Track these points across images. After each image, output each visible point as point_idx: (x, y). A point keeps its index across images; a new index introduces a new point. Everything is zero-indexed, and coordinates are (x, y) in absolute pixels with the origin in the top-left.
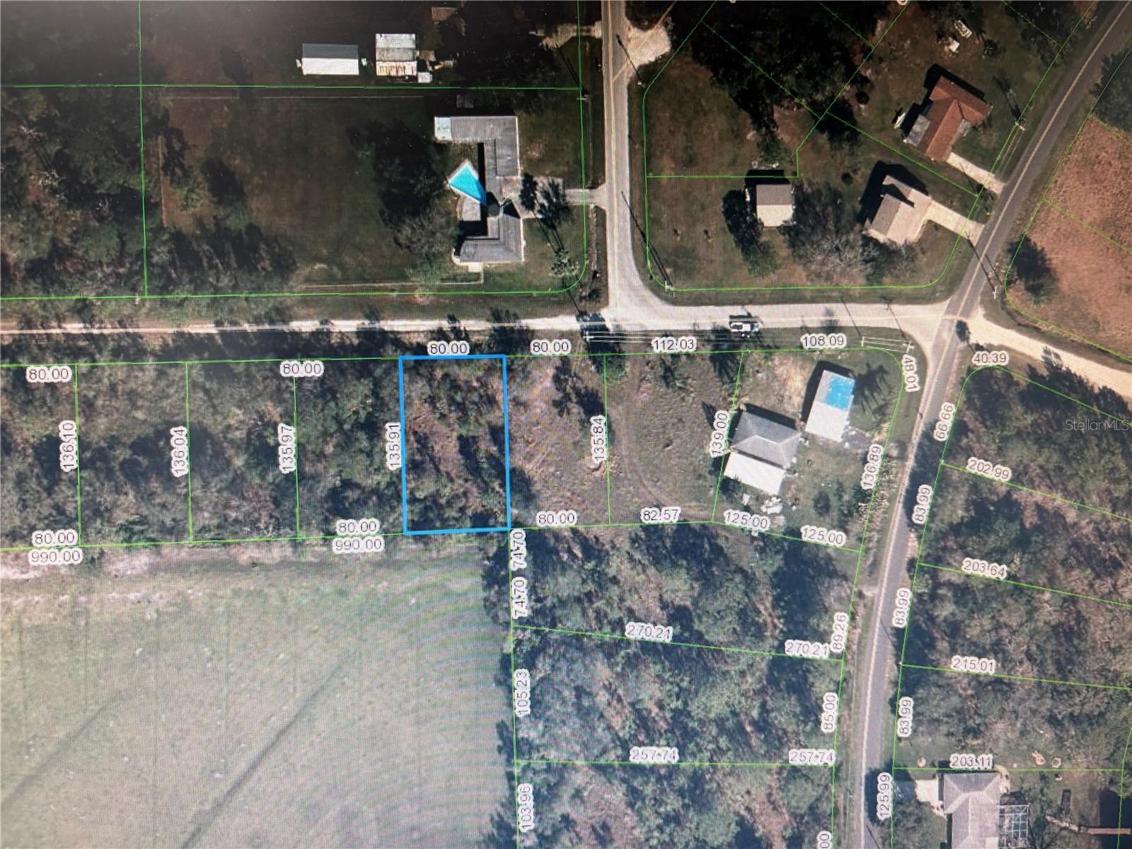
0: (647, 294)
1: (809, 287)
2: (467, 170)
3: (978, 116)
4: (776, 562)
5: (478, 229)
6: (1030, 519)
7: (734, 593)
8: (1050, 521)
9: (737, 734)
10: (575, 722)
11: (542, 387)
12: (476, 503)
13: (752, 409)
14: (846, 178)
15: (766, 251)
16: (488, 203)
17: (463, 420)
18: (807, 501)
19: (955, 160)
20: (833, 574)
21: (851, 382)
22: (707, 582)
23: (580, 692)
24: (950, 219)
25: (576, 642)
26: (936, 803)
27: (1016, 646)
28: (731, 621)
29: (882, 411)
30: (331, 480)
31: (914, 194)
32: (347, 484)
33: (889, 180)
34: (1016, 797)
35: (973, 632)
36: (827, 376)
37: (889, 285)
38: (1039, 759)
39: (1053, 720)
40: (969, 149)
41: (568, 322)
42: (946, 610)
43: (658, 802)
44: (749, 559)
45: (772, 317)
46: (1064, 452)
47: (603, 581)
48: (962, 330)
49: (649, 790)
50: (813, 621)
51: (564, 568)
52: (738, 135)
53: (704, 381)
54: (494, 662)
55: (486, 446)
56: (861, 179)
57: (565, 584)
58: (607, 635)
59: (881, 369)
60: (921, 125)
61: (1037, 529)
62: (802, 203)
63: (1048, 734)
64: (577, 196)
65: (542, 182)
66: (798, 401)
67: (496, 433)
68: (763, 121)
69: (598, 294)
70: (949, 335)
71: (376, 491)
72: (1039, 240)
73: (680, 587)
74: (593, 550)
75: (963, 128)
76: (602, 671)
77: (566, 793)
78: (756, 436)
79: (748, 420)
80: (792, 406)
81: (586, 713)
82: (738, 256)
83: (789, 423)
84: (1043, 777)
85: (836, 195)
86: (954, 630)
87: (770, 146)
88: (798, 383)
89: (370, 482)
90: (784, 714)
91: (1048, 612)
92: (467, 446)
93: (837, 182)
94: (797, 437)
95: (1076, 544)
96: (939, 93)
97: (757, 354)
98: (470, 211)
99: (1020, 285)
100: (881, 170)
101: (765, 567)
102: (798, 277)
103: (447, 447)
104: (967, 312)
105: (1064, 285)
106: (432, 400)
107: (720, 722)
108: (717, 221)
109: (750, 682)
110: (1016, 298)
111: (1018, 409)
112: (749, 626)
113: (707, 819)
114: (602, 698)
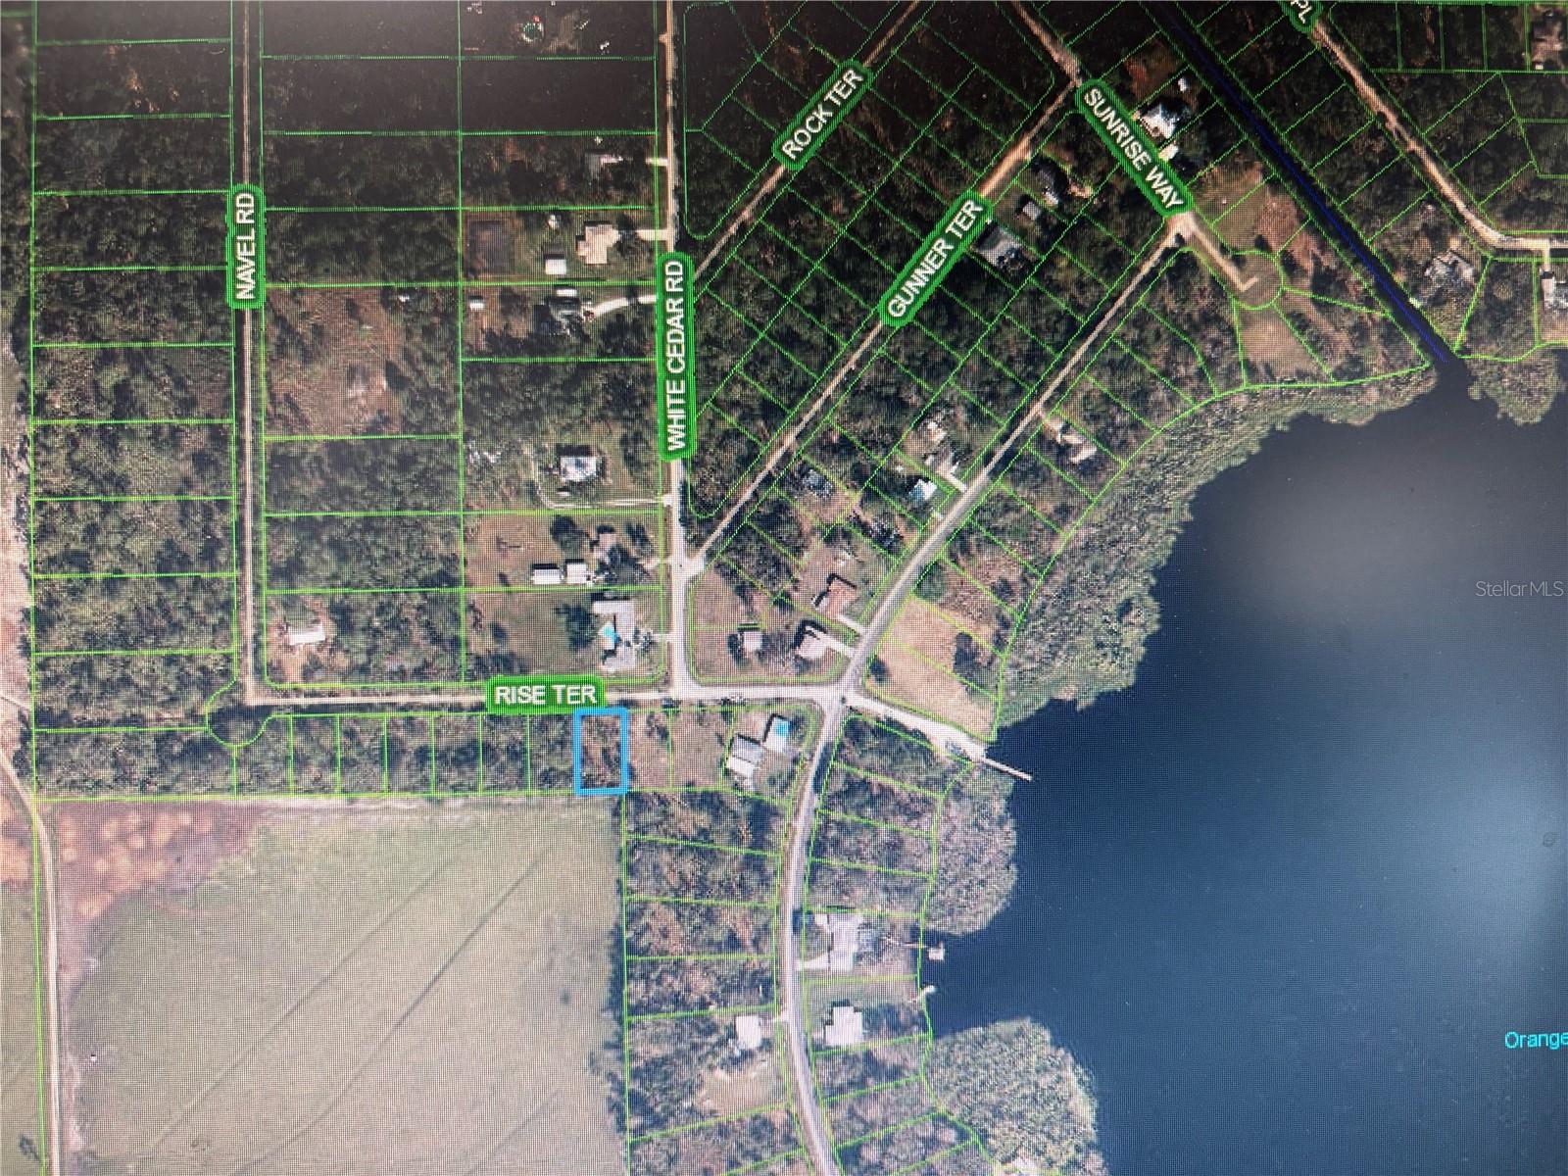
0: (690, 682)
1: (767, 679)
2: (609, 625)
3: (854, 597)
4: (748, 808)
5: (612, 653)
6: (876, 791)
7: (729, 820)
8: (886, 792)
9: (729, 889)
10: (651, 882)
11: (641, 723)
12: (609, 777)
13: (741, 736)
14: (787, 627)
15: (749, 661)
16: (618, 641)
17: (605, 740)
18: (765, 779)
19: (842, 618)
20: (776, 814)
21: (786, 724)
22: (716, 817)
23: (656, 867)
24: (838, 646)
25: (652, 843)
26: (826, 926)
27: (867, 853)
28: (727, 836)
29: (802, 738)
30: (544, 767)
31: (820, 634)
32: (551, 769)
33: (808, 628)
34: (867, 925)
35: (847, 844)
36: (776, 721)
37: (806, 678)
38: (879, 908)
39: (886, 889)
40: (849, 612)
41: (653, 695)
42: (832, 833)
43: (690, 919)
44: (736, 807)
45: (750, 693)
46: (894, 759)
47: (666, 815)
48: (843, 700)
49: (687, 913)
50: (767, 837)
51: (650, 809)
52: (735, 607)
53: (718, 725)
54: (616, 852)
55: (614, 753)
56: (794, 628)
57: (649, 817)
58: (669, 841)
59: (803, 719)
60: (825, 601)
61: (879, 796)
62: (766, 639)
63: (882, 896)
64: (657, 637)
65: (643, 631)
66: (761, 734)
67: (618, 746)
68: (748, 601)
69: (667, 681)
70: (837, 703)
71: (563, 773)
72: (882, 657)
73: (703, 819)
74: (663, 801)
75: (845, 603)
76: (666, 857)
77: (647, 912)
78: (741, 748)
79: (738, 742)
80: (759, 735)
81: (659, 877)
82: (734, 664)
83: (757, 742)
84: (880, 917)
85: (781, 635)
86: (836, 843)
87: (750, 613)
88: (762, 724)
89: (562, 768)
90: (753, 880)
91: (884, 837)
92: (605, 751)
93: (782, 629)
94: (758, 750)
95: (898, 804)
96: (835, 585)
97: (742, 710)
98: (609, 645)
99: (873, 677)
100: (804, 623)
101: (744, 811)
102: (761, 674)
103: (596, 752)
104: (846, 690)
105: (894, 678)
106: (590, 731)
107: (720, 884)
108: (726, 650)
109: (736, 865)
110: (871, 683)
111: (871, 738)
112: (736, 838)
113: (713, 928)
114: (666, 870)
